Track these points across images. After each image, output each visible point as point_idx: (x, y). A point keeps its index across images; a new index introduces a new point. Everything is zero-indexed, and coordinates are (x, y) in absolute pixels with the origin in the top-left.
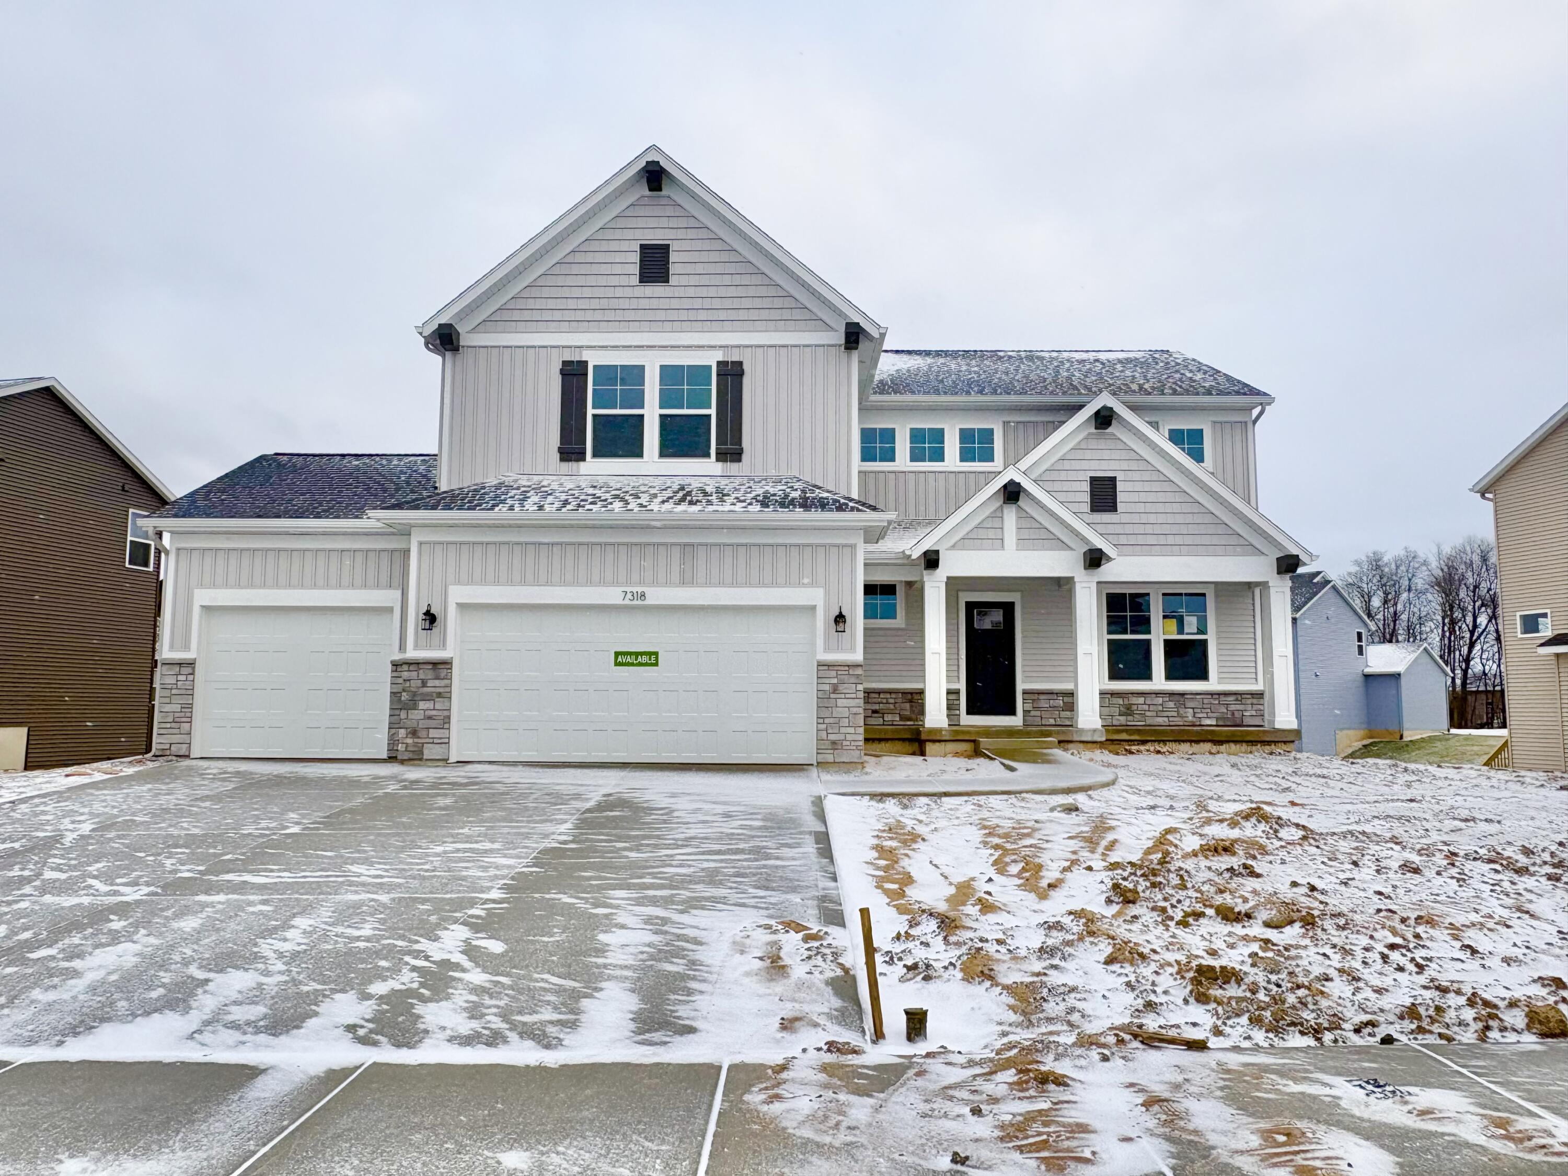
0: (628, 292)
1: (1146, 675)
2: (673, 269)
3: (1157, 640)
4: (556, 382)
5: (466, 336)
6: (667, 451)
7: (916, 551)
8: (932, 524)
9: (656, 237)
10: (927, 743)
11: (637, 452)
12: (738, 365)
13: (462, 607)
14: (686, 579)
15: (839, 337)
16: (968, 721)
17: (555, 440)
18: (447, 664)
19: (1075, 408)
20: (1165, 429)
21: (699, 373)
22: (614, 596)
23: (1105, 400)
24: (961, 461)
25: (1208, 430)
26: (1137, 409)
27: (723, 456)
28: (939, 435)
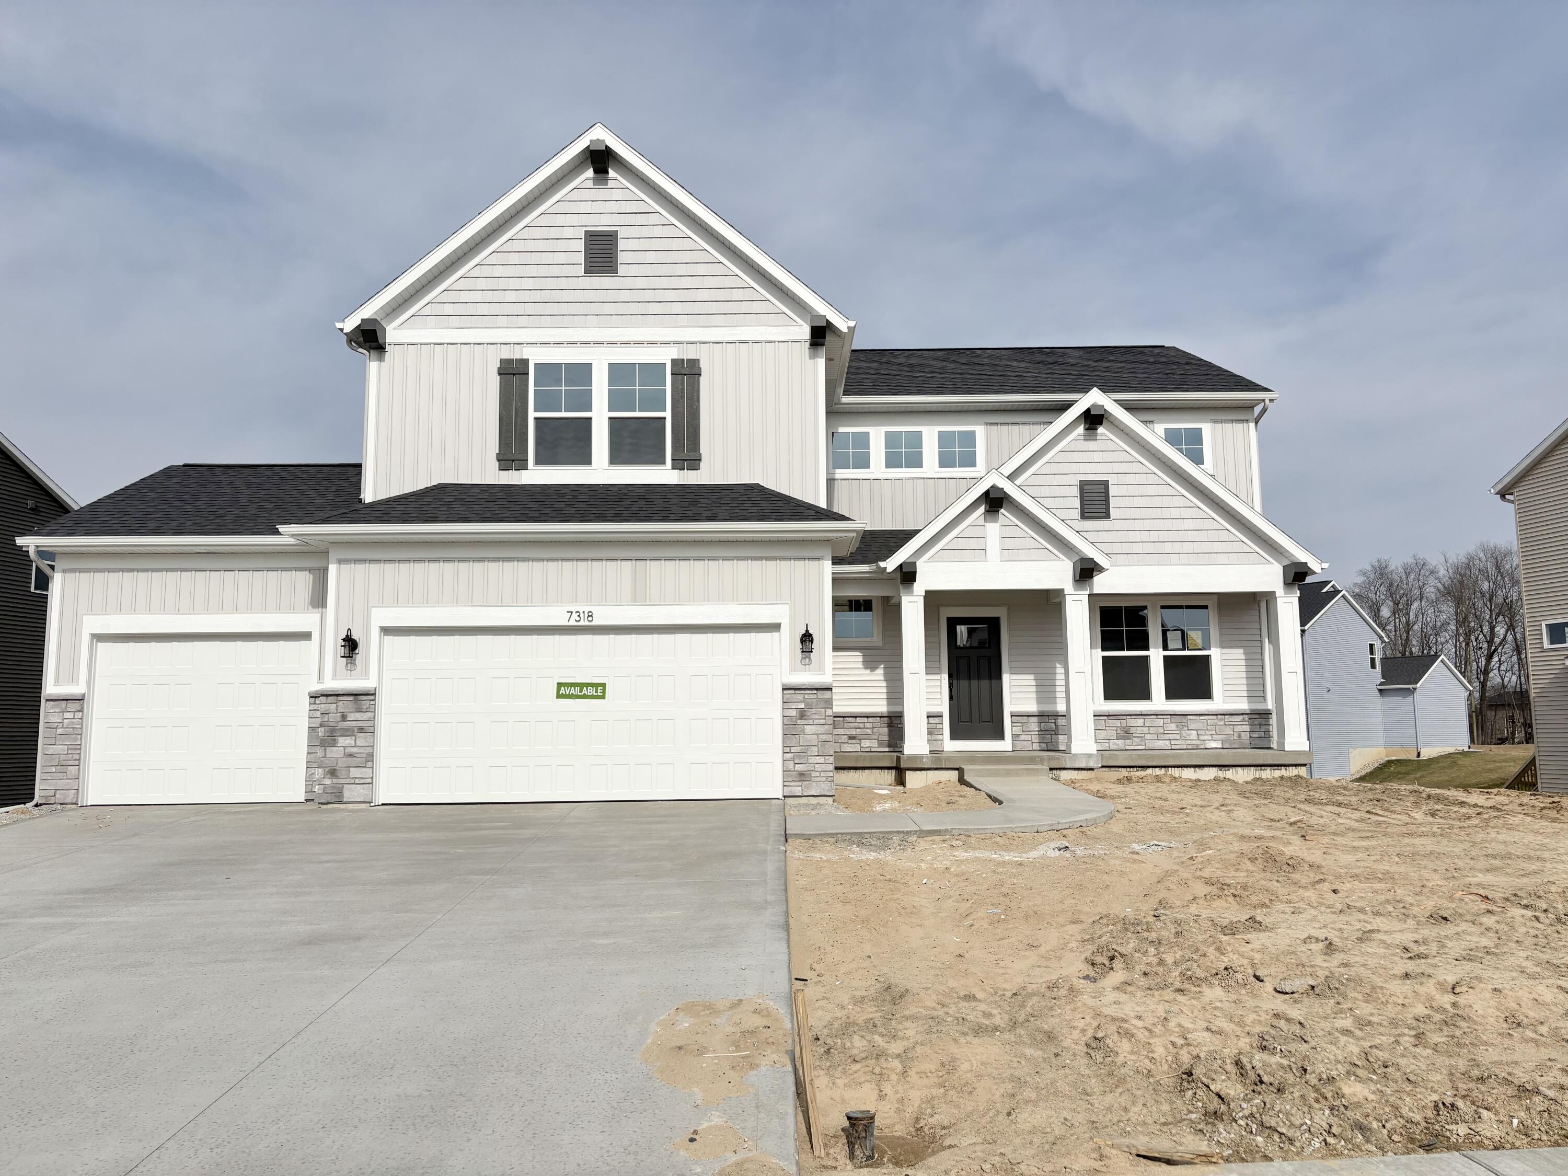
0: (573, 283)
1: (1145, 694)
2: (622, 257)
3: (1156, 657)
4: (494, 382)
5: (393, 333)
6: (617, 456)
7: (891, 564)
8: (909, 535)
9: (603, 223)
10: (907, 772)
11: (585, 458)
12: (694, 363)
13: (387, 631)
14: (638, 597)
15: (804, 332)
16: (951, 746)
17: (493, 447)
18: (370, 694)
19: (1063, 407)
20: (1160, 428)
21: (653, 371)
22: (558, 617)
23: (1094, 398)
24: (940, 466)
25: (1207, 429)
26: (1130, 407)
27: (678, 464)
28: (916, 440)
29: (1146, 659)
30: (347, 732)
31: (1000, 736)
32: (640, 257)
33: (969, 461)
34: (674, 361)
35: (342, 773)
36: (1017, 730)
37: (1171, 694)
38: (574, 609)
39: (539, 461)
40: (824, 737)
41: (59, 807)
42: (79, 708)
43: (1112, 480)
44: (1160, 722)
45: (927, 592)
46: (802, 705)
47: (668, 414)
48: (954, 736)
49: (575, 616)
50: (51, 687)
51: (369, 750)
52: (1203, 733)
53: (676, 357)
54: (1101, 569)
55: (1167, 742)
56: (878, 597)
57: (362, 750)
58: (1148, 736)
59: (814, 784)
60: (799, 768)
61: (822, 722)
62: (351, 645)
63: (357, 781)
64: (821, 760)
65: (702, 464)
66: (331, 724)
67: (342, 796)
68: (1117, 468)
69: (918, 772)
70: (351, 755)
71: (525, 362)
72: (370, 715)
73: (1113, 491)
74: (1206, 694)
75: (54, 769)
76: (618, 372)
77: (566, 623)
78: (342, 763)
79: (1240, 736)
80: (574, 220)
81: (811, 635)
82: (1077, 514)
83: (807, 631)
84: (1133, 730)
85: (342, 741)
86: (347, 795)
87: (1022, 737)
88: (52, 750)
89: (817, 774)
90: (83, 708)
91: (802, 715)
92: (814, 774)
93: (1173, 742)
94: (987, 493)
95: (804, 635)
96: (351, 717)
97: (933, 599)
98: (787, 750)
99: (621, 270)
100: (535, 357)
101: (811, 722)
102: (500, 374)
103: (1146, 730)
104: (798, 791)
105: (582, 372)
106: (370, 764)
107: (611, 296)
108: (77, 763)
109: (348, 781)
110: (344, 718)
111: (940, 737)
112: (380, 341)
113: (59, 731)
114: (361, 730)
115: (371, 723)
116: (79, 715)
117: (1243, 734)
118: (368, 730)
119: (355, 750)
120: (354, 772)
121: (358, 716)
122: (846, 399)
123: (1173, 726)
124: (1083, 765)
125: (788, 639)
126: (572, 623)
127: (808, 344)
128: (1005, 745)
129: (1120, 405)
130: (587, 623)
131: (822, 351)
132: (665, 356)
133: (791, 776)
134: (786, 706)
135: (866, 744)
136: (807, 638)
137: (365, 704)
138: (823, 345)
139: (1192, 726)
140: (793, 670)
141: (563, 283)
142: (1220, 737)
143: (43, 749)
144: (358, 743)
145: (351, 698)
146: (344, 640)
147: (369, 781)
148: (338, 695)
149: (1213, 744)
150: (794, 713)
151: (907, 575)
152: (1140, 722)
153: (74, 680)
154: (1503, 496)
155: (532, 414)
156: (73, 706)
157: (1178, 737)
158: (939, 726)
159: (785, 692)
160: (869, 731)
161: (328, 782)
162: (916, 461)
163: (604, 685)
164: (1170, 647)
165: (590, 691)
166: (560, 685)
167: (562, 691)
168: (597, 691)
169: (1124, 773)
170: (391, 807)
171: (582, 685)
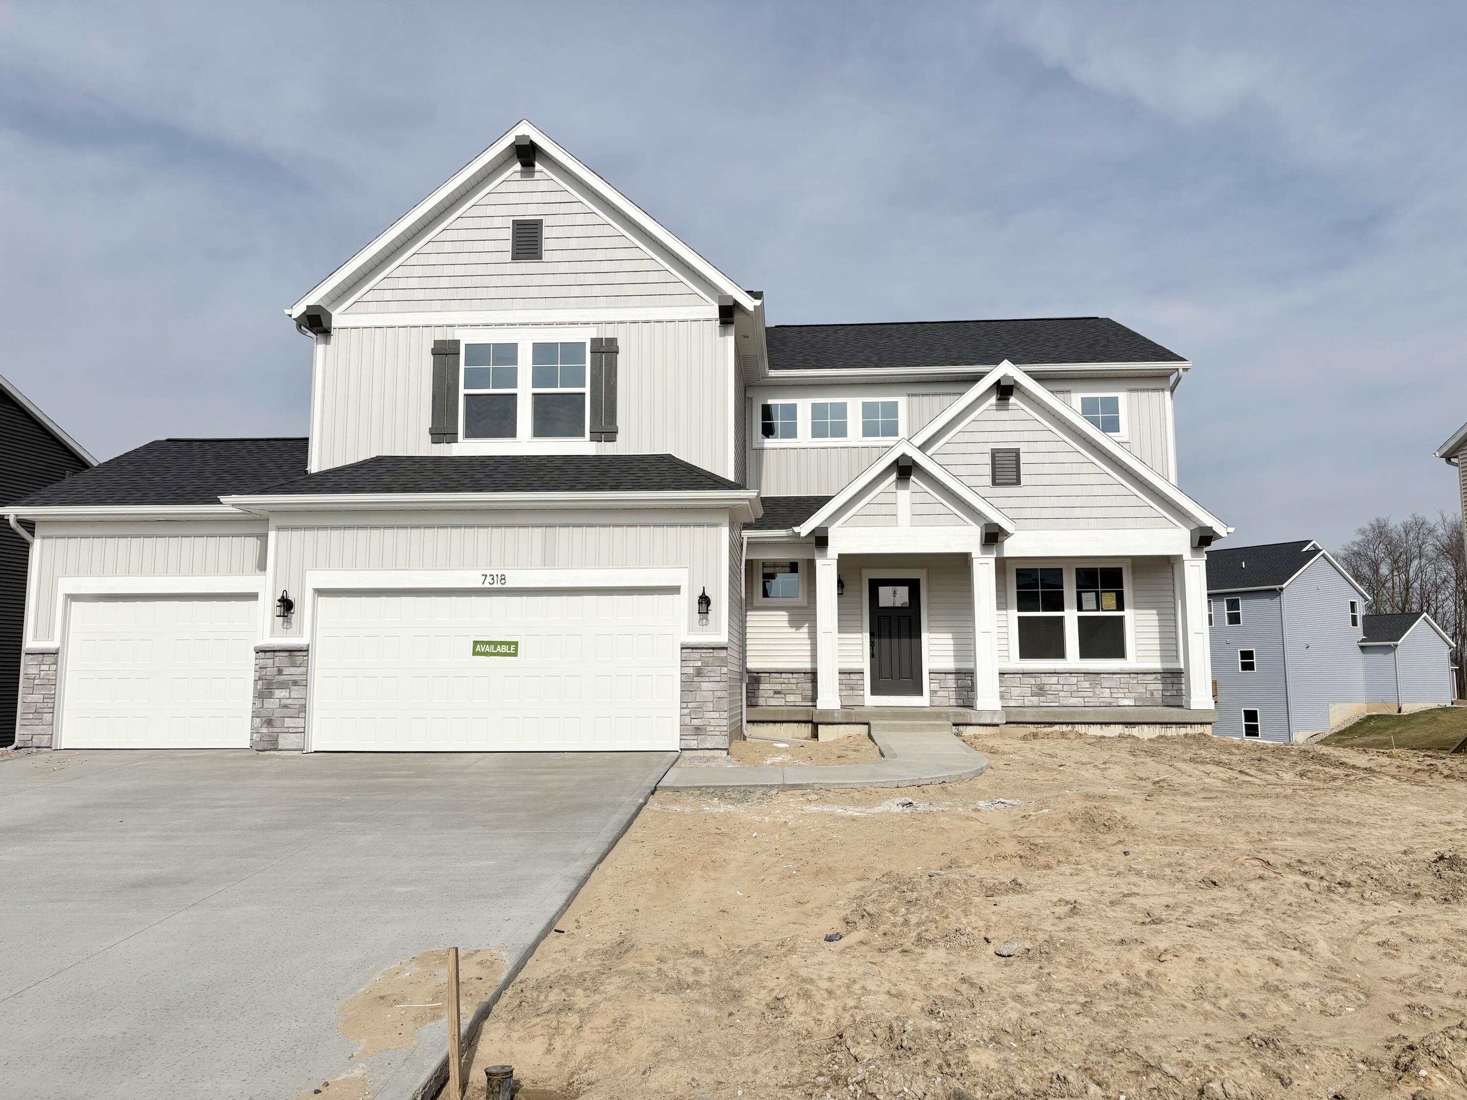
0: (501, 269)
1: (1060, 653)
2: (546, 244)
3: (1071, 617)
4: (428, 361)
5: (338, 318)
6: (541, 430)
7: (805, 529)
8: (822, 501)
9: (529, 213)
10: (819, 726)
11: (510, 432)
12: (612, 342)
13: (320, 592)
14: (548, 561)
15: (714, 311)
16: (871, 701)
17: (427, 422)
18: (304, 650)
19: (975, 378)
20: (1076, 398)
21: (573, 350)
22: (474, 580)
23: (1006, 369)
24: (864, 435)
25: (1123, 398)
26: (1039, 378)
27: (597, 436)
28: (841, 410)
29: (1061, 619)
30: (283, 685)
31: (919, 692)
32: (563, 244)
33: (892, 430)
34: (593, 341)
35: (277, 723)
36: (935, 687)
37: (1085, 653)
38: (488, 573)
39: (467, 435)
40: (719, 694)
41: (35, 750)
42: (53, 661)
43: (1023, 448)
44: (1074, 680)
45: (840, 555)
46: (699, 664)
47: (587, 390)
48: (875, 691)
49: (489, 579)
50: (30, 643)
51: (302, 702)
52: (1116, 690)
53: (595, 337)
54: (1007, 534)
55: (1081, 700)
56: (803, 559)
57: (295, 702)
58: (1061, 694)
59: (709, 738)
60: (696, 722)
61: (718, 679)
62: (287, 605)
63: (291, 730)
64: (717, 715)
65: (618, 436)
66: (268, 678)
67: (278, 744)
68: (1027, 436)
69: (830, 726)
70: (286, 706)
71: (457, 343)
72: (303, 669)
73: (1023, 458)
74: (1119, 652)
75: (31, 716)
76: (542, 351)
77: (480, 585)
78: (278, 713)
79: (1152, 694)
80: (503, 210)
81: (707, 597)
82: (988, 480)
83: (704, 593)
84: (1047, 687)
85: (278, 693)
86: (282, 742)
87: (939, 694)
88: (30, 698)
89: (712, 728)
90: (57, 661)
91: (699, 672)
92: (709, 728)
93: (1086, 700)
94: (897, 462)
95: (701, 597)
96: (286, 671)
97: (846, 562)
98: (685, 705)
99: (546, 256)
100: (466, 337)
101: (707, 679)
102: (433, 354)
103: (1059, 687)
104: (693, 744)
105: (508, 352)
106: (302, 715)
107: (537, 280)
108: (51, 710)
109: (283, 730)
110: (280, 672)
111: (861, 693)
112: (325, 325)
113: (36, 682)
114: (295, 683)
115: (304, 677)
116: (53, 667)
117: (1155, 693)
118: (301, 683)
119: (289, 701)
120: (288, 722)
121: (292, 670)
122: (773, 373)
123: (1087, 684)
124: (988, 721)
125: (686, 602)
126: (487, 585)
127: (718, 322)
128: (922, 701)
129: (1029, 375)
130: (500, 585)
131: (732, 329)
132: (585, 336)
133: (688, 730)
134: (684, 664)
135: (790, 698)
136: (704, 600)
137: (299, 660)
138: (732, 323)
139: (1105, 684)
140: (691, 630)
141: (492, 269)
142: (1133, 695)
143: (23, 698)
144: (293, 695)
145: (287, 654)
146: (279, 601)
147: (302, 730)
148: (274, 651)
149: (1126, 702)
150: (691, 671)
151: (820, 540)
152: (1054, 679)
153: (49, 636)
154: (1448, 460)
155: (462, 391)
156: (49, 659)
157: (1091, 694)
158: (860, 682)
159: (683, 651)
160: (794, 686)
161: (264, 730)
162: (841, 431)
163: (516, 643)
164: (1084, 608)
165: (504, 649)
166: (476, 643)
167: (478, 649)
168: (510, 649)
169: (1032, 729)
170: (323, 754)
171: (496, 644)
